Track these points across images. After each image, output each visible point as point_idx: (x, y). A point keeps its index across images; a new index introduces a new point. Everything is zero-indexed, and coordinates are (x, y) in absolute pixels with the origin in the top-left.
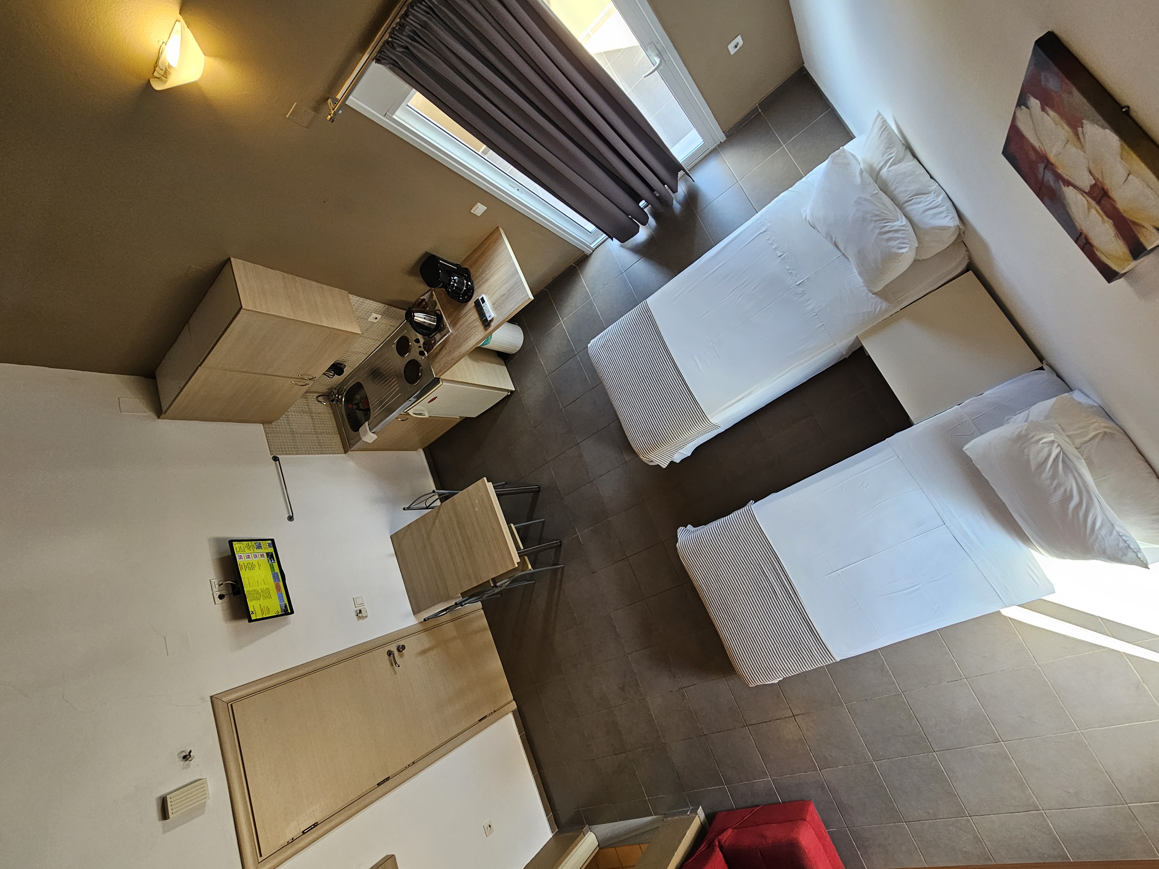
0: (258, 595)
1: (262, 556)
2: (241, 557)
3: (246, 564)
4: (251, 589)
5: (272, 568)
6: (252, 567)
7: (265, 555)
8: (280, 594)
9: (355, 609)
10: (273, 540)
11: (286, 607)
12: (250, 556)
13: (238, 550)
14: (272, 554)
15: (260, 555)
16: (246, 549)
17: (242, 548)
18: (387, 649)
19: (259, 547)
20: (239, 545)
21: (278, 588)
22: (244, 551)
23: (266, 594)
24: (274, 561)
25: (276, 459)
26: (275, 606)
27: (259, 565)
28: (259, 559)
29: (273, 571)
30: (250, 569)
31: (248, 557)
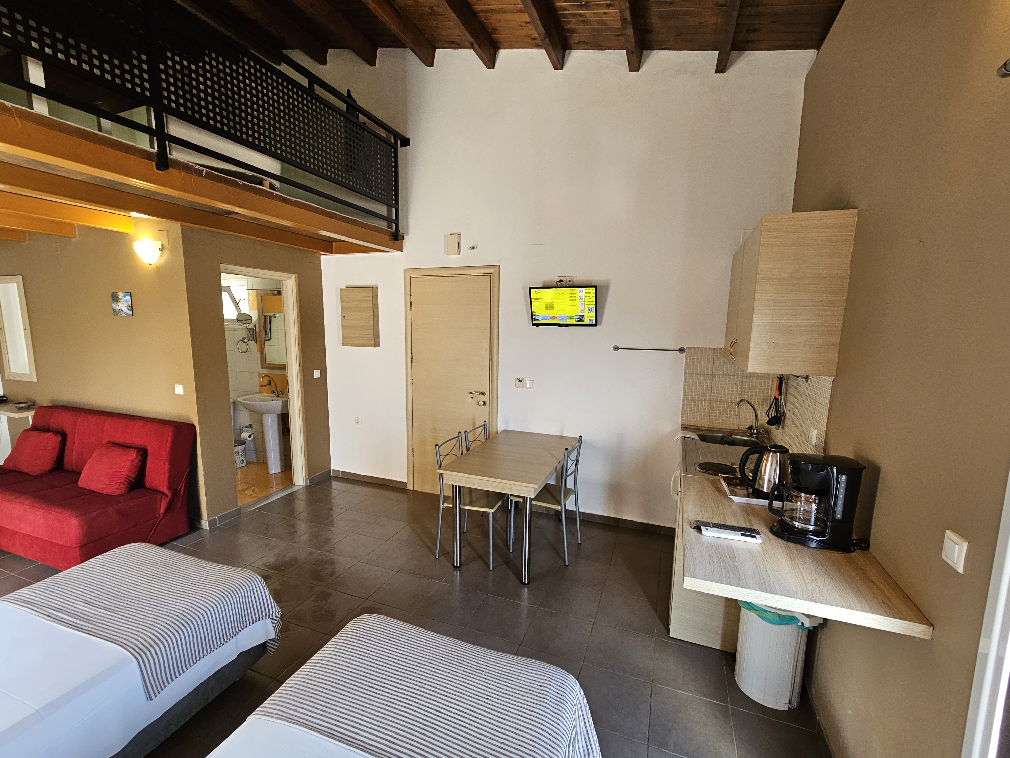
0: (550, 299)
1: (582, 311)
2: (581, 292)
3: (575, 295)
4: (554, 294)
5: (571, 318)
6: (572, 299)
7: (582, 314)
8: (549, 318)
9: (525, 379)
10: (595, 325)
11: (538, 320)
12: (581, 300)
13: (588, 291)
14: (583, 321)
15: (582, 309)
16: (588, 298)
17: (589, 295)
18: (487, 393)
19: (590, 311)
20: (592, 293)
21: (553, 318)
22: (587, 296)
23: (549, 306)
24: (577, 321)
25: (681, 350)
26: (540, 311)
27: (573, 306)
28: (579, 308)
29: (569, 317)
30: (570, 297)
31: (581, 298)
